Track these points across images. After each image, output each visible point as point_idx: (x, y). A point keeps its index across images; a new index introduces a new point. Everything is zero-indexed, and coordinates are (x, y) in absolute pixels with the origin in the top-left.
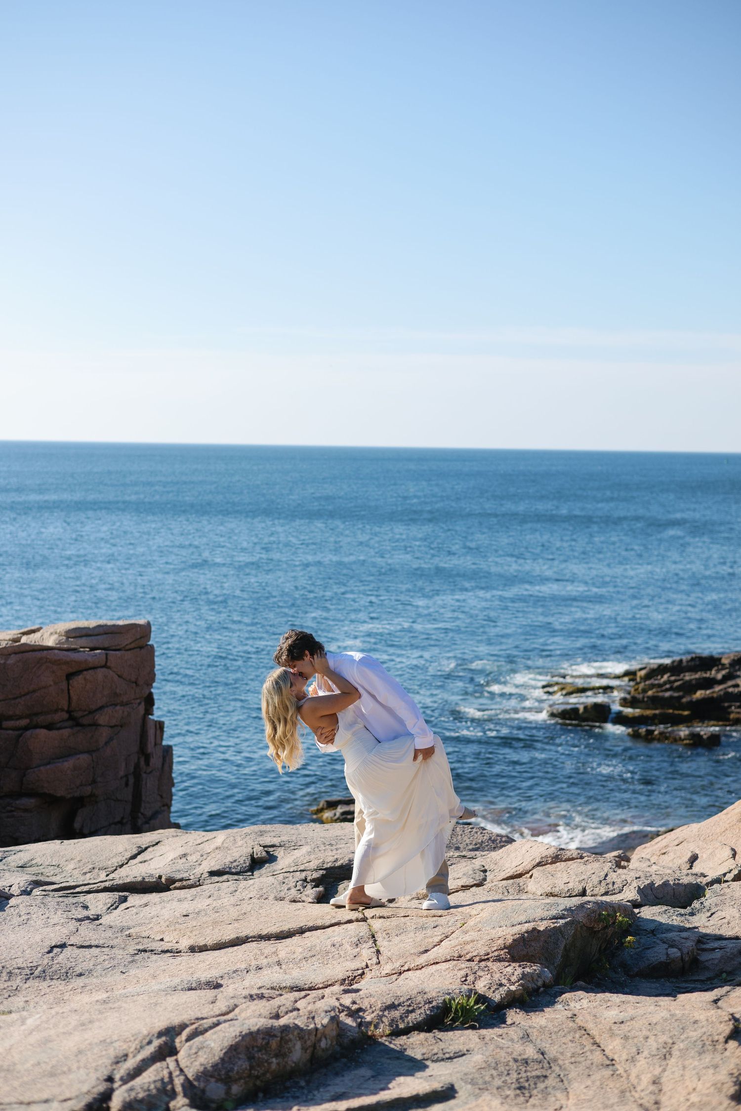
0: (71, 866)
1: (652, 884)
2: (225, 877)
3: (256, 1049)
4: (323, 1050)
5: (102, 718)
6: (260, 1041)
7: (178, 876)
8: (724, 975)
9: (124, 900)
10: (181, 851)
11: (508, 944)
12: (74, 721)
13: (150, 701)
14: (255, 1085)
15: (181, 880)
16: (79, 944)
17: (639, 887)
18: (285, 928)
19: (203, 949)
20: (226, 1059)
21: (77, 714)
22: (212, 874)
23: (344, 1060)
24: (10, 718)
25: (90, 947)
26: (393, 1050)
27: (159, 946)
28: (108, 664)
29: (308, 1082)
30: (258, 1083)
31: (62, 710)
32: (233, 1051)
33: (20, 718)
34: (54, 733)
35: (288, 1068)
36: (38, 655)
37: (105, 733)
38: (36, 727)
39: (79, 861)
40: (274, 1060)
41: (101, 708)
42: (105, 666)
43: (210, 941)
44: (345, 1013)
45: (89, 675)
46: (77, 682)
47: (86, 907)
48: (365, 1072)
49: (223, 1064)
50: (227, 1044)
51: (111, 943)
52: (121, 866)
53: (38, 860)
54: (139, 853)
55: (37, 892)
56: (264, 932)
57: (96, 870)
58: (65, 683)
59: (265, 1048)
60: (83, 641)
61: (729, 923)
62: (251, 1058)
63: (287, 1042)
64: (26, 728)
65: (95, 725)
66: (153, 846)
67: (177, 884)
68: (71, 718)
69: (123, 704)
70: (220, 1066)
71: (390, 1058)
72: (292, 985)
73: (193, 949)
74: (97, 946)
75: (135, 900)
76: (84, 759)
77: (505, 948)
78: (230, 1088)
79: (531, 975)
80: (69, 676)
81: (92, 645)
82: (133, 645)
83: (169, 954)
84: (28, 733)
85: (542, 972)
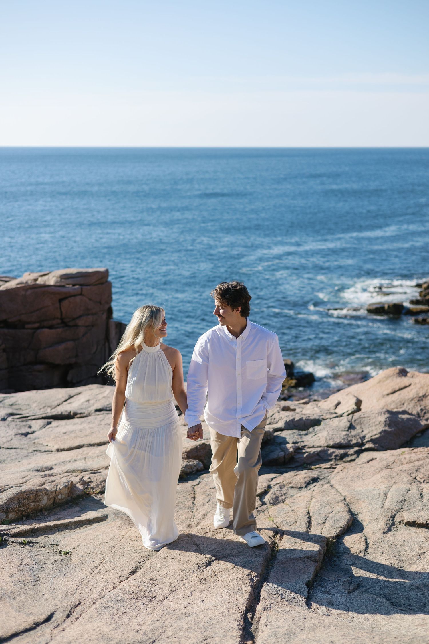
0: (35, 405)
1: (294, 419)
2: (102, 412)
3: (22, 499)
4: (60, 499)
5: (80, 322)
6: (25, 495)
7: (79, 412)
8: (305, 465)
9: (50, 423)
10: (87, 399)
11: (187, 451)
12: (64, 323)
13: (110, 311)
14: (22, 514)
15: (80, 414)
16: (7, 447)
17: (286, 421)
18: (102, 441)
19: (63, 450)
20: (8, 503)
21: (66, 320)
22: (96, 410)
23: (70, 504)
24: (29, 323)
25: (11, 448)
26: (95, 500)
27: (43, 449)
28: (83, 293)
29: (49, 513)
30: (23, 513)
31: (58, 318)
32: (12, 499)
33: (34, 323)
34: (53, 331)
35: (40, 507)
36: (43, 289)
37: (82, 330)
38: (43, 327)
39: (39, 403)
40: (32, 504)
41: (80, 317)
42: (81, 294)
43: (66, 447)
44: (80, 483)
45: (72, 299)
46: (65, 303)
47: (30, 427)
48: (77, 509)
49: (5, 505)
50: (9, 497)
51: (22, 447)
52: (59, 405)
53: (19, 402)
54: (69, 398)
55: (10, 419)
56: (92, 443)
57: (46, 407)
58: (57, 305)
59: (28, 498)
60: (69, 281)
61: (319, 439)
62: (20, 503)
63: (39, 496)
64: (38, 328)
65: (76, 326)
66: (77, 395)
67: (78, 416)
68: (63, 322)
69: (93, 314)
70: (4, 506)
71: (93, 503)
72: (83, 469)
73: (58, 450)
74: (15, 448)
75: (55, 423)
76: (70, 344)
77: (186, 452)
78: (8, 515)
79: (191, 466)
80: (61, 300)
81: (74, 283)
82: (97, 283)
83: (47, 452)
84: (39, 331)
85: (198, 464)
